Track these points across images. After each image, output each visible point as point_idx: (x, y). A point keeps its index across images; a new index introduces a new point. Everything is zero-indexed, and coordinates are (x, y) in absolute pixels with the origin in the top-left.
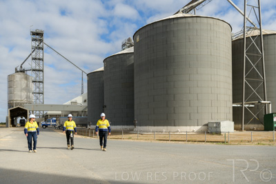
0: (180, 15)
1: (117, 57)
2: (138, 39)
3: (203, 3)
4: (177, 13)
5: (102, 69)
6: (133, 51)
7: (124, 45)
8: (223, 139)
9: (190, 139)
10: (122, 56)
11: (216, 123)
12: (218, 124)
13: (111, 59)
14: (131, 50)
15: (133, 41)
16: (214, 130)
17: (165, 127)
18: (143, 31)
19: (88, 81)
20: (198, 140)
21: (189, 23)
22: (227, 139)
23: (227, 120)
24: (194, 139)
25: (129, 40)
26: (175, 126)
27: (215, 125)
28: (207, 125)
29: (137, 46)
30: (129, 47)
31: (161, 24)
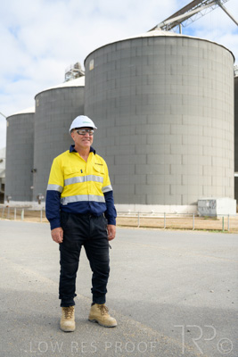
0: (158, 33)
1: (58, 92)
2: (91, 66)
3: (193, 18)
4: (154, 29)
5: (32, 109)
6: (83, 85)
7: (68, 73)
8: (219, 226)
9: (169, 225)
10: (66, 91)
11: (210, 201)
12: (213, 203)
13: (47, 94)
14: (81, 82)
15: (83, 69)
16: (206, 212)
17: (132, 206)
18: (100, 53)
19: (8, 128)
20: (182, 226)
21: (171, 47)
22: (225, 226)
23: (226, 196)
24: (176, 225)
25: (77, 66)
26: (147, 204)
27: (208, 204)
28: (196, 204)
29: (90, 76)
30: (76, 77)
31: (128, 45)
